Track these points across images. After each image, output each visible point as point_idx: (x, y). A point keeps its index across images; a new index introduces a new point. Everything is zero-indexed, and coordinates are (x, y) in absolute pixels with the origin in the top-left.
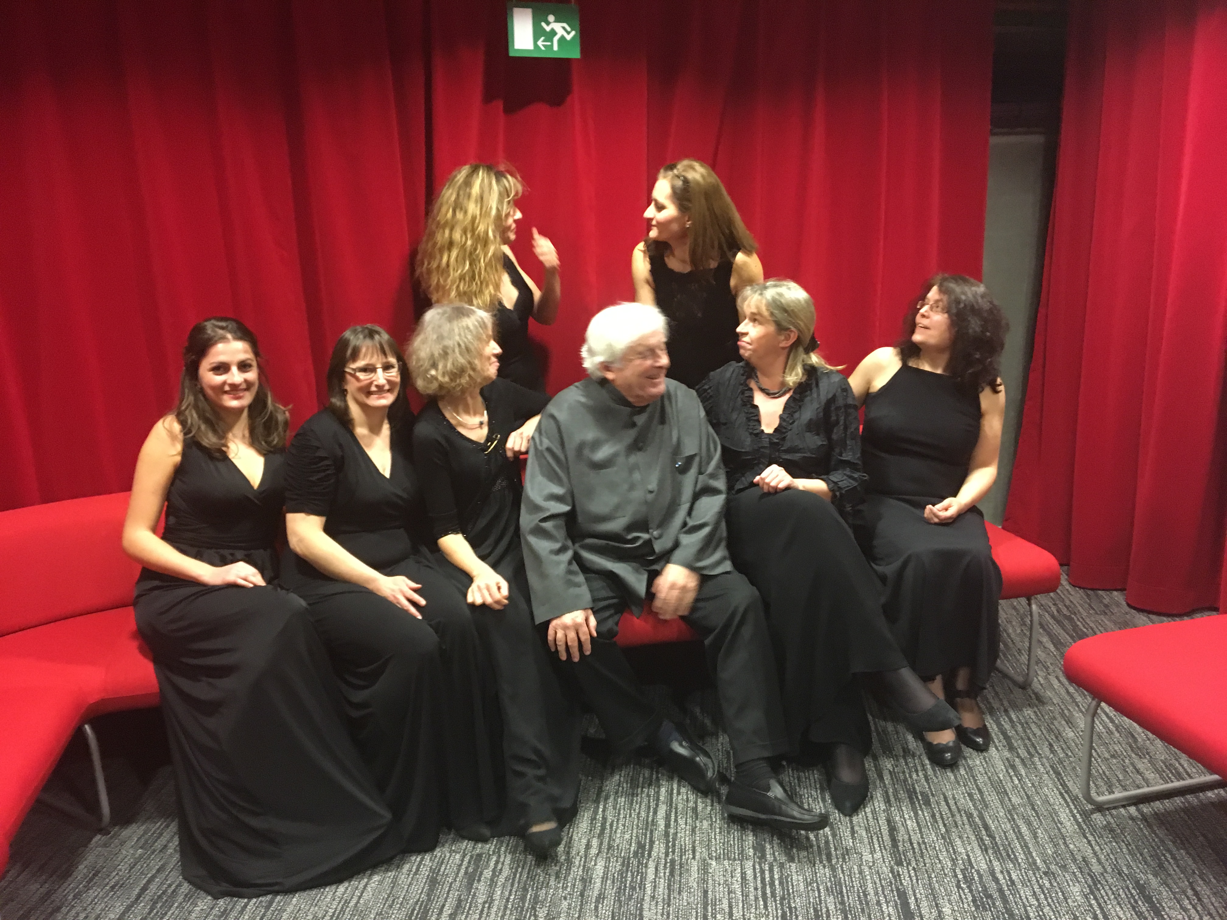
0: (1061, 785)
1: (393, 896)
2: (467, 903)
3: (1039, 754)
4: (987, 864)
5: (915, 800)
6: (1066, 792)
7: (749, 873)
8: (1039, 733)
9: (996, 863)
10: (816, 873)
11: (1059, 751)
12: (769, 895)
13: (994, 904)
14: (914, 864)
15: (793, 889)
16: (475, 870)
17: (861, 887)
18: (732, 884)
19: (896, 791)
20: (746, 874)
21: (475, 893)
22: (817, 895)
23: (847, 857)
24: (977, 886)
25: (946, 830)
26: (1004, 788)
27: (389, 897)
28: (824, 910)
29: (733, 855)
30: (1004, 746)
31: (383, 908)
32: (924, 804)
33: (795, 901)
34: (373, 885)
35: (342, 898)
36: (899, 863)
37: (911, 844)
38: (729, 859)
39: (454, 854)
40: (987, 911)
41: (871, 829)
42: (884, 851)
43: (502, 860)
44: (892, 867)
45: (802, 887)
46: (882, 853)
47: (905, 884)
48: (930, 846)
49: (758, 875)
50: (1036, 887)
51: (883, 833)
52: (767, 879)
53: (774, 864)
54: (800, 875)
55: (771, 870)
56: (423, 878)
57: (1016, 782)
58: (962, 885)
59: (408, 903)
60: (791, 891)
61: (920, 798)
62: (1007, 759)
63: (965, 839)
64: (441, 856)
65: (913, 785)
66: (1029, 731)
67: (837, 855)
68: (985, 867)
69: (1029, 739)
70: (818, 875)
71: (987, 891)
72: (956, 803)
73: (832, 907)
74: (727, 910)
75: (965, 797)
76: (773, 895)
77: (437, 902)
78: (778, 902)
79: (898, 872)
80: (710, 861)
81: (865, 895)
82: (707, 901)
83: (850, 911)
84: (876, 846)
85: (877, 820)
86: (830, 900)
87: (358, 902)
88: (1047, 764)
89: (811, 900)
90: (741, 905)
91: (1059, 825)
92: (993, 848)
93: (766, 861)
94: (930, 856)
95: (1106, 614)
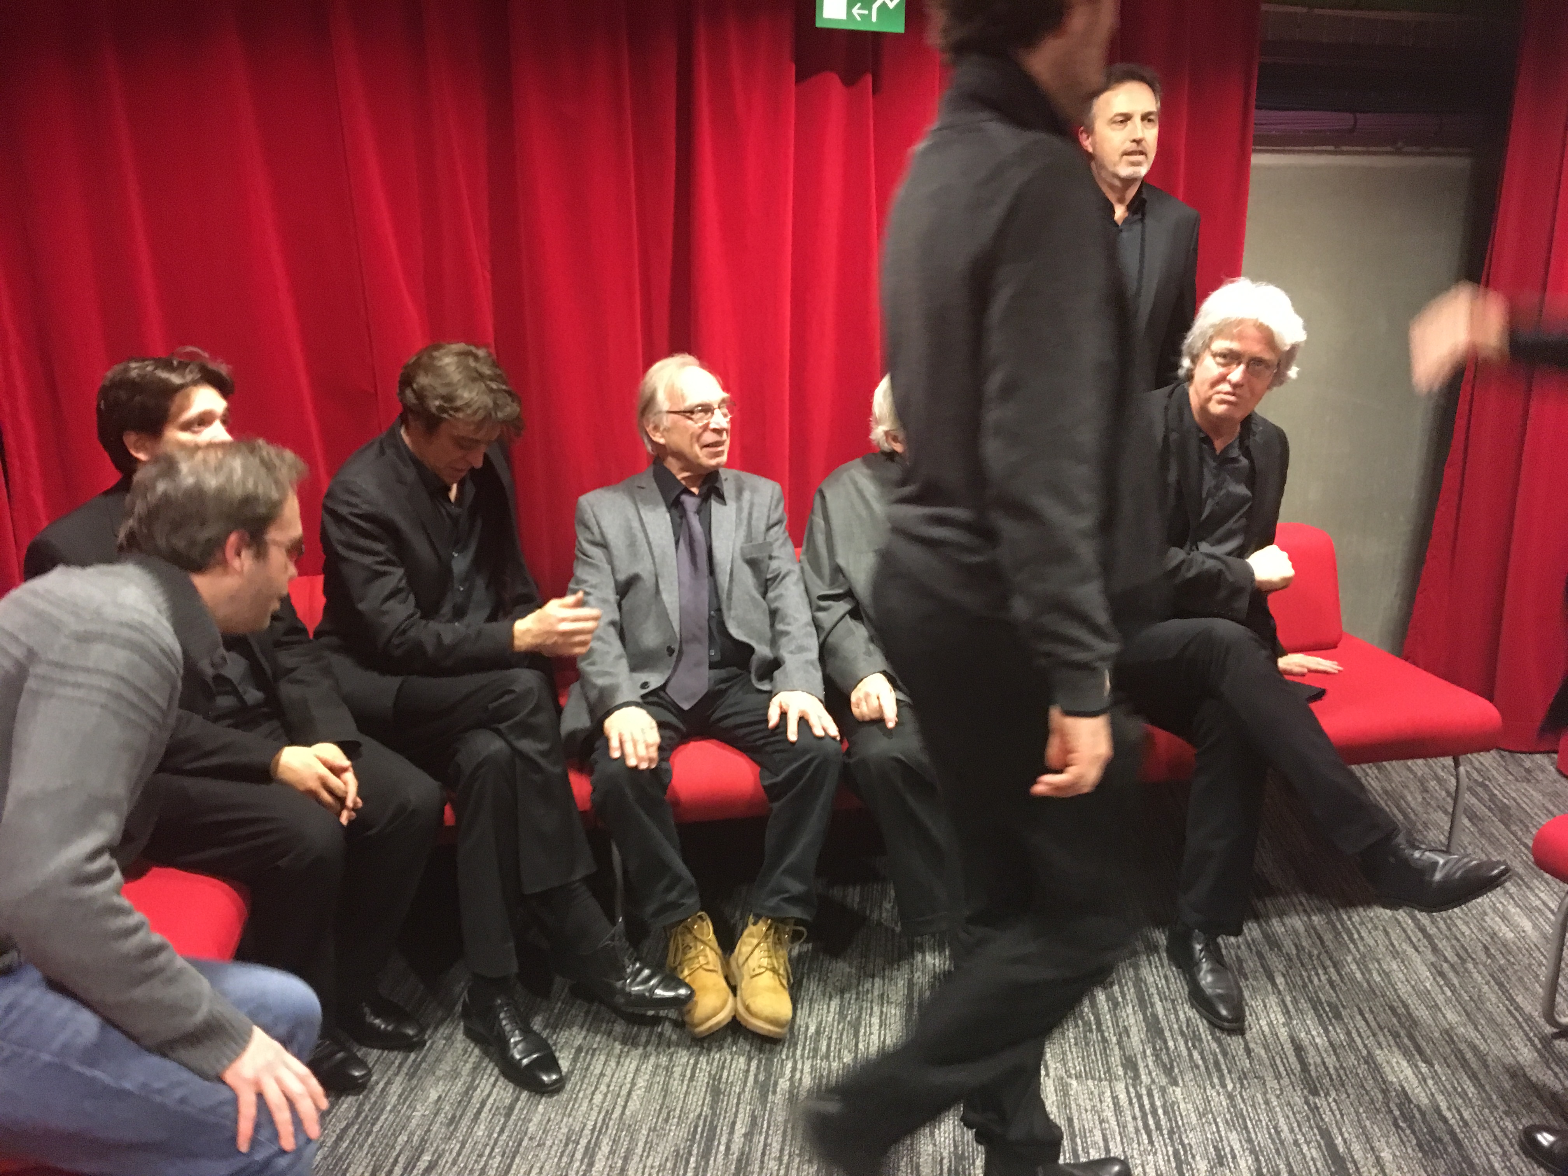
0: (1507, 999)
1: (667, 1107)
2: (764, 1120)
3: (1473, 959)
4: (1428, 1098)
5: (1322, 1012)
6: (1516, 1009)
7: (1123, 1097)
8: (1468, 932)
9: (1440, 1098)
10: (1209, 1102)
11: (1499, 956)
12: (1152, 1126)
13: (1445, 1149)
14: (1333, 1094)
15: (1182, 1119)
16: (768, 1078)
17: (1270, 1121)
18: (1103, 1111)
19: (1295, 1001)
20: (1118, 1099)
21: (772, 1109)
22: (1215, 1130)
23: (1245, 1082)
24: (1420, 1126)
25: (1369, 1052)
26: (1435, 1001)
27: (661, 1108)
28: (1227, 1149)
29: (1097, 1074)
30: (1425, 947)
31: (657, 1122)
32: (1334, 1017)
33: (1187, 1137)
34: (639, 1092)
35: (601, 1107)
36: (1315, 1092)
37: (1327, 1069)
38: (1093, 1078)
39: (736, 1056)
40: (1437, 1158)
41: (1271, 1047)
42: (1292, 1076)
43: (799, 1066)
44: (1305, 1097)
45: (1194, 1119)
46: (1290, 1078)
47: (1327, 1120)
48: (1351, 1072)
49: (1134, 1100)
50: (1497, 1130)
51: (1288, 1054)
52: (1147, 1107)
53: (1153, 1087)
54: (1189, 1103)
55: (1150, 1095)
56: (701, 1086)
57: (1449, 993)
58: (1401, 1124)
59: (687, 1118)
60: (1180, 1123)
61: (1327, 1009)
62: (1432, 964)
63: (1394, 1064)
64: (720, 1059)
65: (1316, 992)
66: (1454, 929)
67: (1232, 1079)
68: (1426, 1101)
69: (1458, 940)
70: (1212, 1104)
71: (1435, 1135)
72: (1375, 1019)
73: (1237, 1146)
74: (1101, 1144)
75: (1384, 1010)
76: (1159, 1127)
77: (725, 1118)
78: (1166, 1136)
79: (1315, 1104)
80: (1069, 1080)
81: (1278, 1133)
82: (1074, 1131)
83: (1262, 1152)
84: (1282, 1069)
85: (1276, 1034)
86: (1233, 1136)
87: (623, 1113)
88: (1485, 973)
89: (1209, 1136)
90: (1118, 1138)
91: (1513, 1051)
92: (1433, 1078)
93: (1141, 1083)
94: (1352, 1086)
95: (1529, 781)
